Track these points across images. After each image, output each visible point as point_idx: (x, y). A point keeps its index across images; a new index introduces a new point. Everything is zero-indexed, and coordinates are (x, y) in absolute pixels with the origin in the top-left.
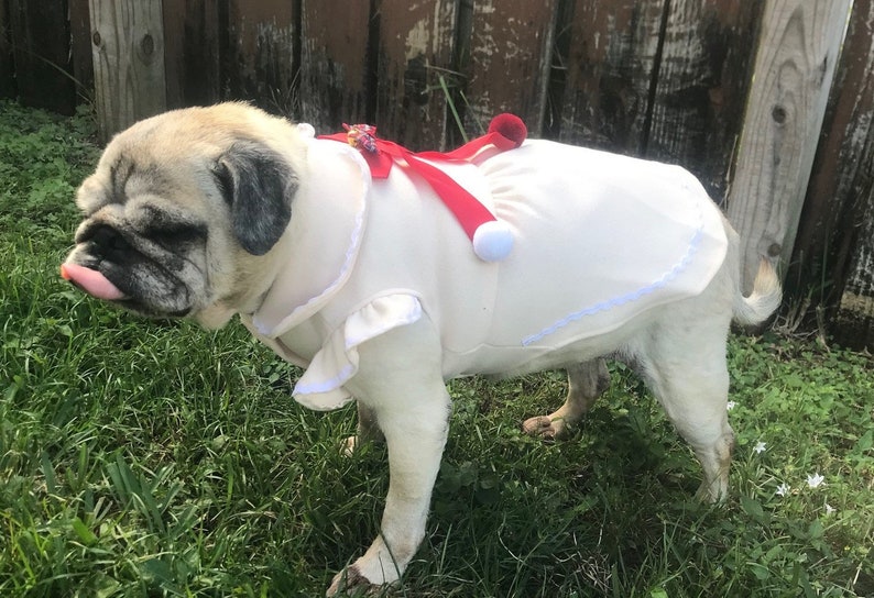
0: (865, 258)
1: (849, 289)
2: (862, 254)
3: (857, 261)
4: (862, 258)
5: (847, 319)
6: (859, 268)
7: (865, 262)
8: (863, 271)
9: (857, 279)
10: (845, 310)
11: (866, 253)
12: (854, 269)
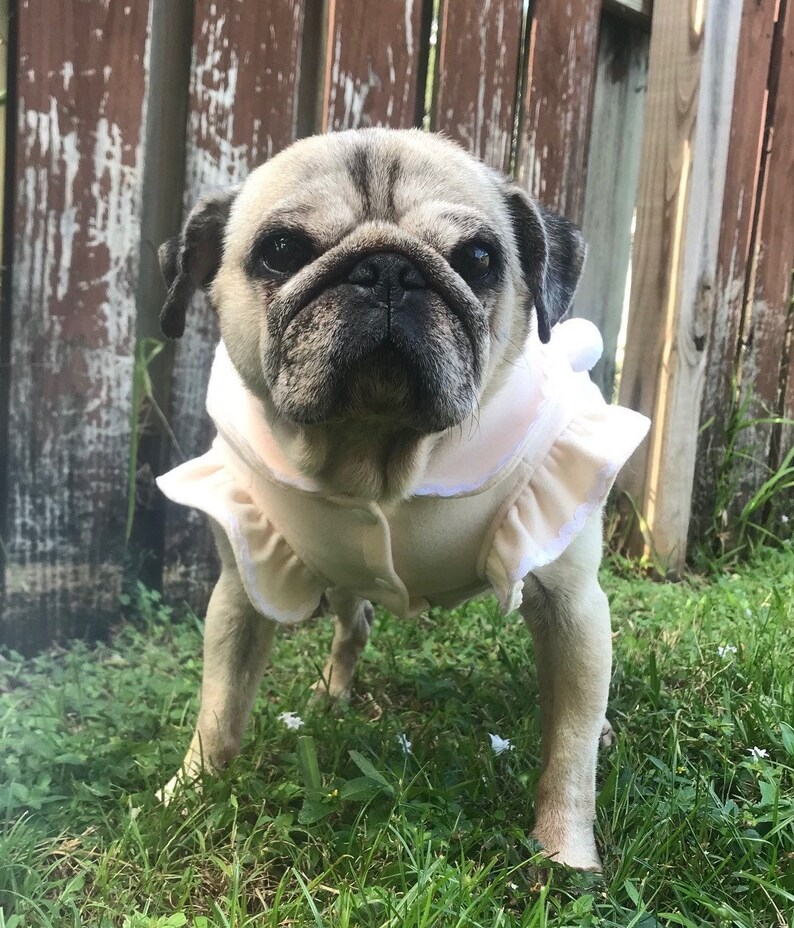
0: (23, 502)
1: (13, 560)
2: (18, 497)
3: (13, 510)
4: (18, 503)
5: (18, 610)
6: (18, 521)
7: (23, 508)
8: (24, 525)
9: (19, 540)
10: (14, 595)
11: (22, 494)
12: (13, 525)
